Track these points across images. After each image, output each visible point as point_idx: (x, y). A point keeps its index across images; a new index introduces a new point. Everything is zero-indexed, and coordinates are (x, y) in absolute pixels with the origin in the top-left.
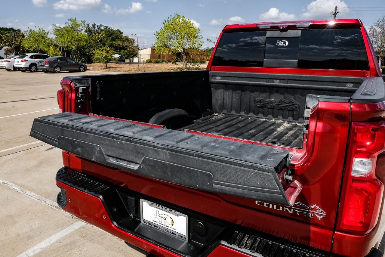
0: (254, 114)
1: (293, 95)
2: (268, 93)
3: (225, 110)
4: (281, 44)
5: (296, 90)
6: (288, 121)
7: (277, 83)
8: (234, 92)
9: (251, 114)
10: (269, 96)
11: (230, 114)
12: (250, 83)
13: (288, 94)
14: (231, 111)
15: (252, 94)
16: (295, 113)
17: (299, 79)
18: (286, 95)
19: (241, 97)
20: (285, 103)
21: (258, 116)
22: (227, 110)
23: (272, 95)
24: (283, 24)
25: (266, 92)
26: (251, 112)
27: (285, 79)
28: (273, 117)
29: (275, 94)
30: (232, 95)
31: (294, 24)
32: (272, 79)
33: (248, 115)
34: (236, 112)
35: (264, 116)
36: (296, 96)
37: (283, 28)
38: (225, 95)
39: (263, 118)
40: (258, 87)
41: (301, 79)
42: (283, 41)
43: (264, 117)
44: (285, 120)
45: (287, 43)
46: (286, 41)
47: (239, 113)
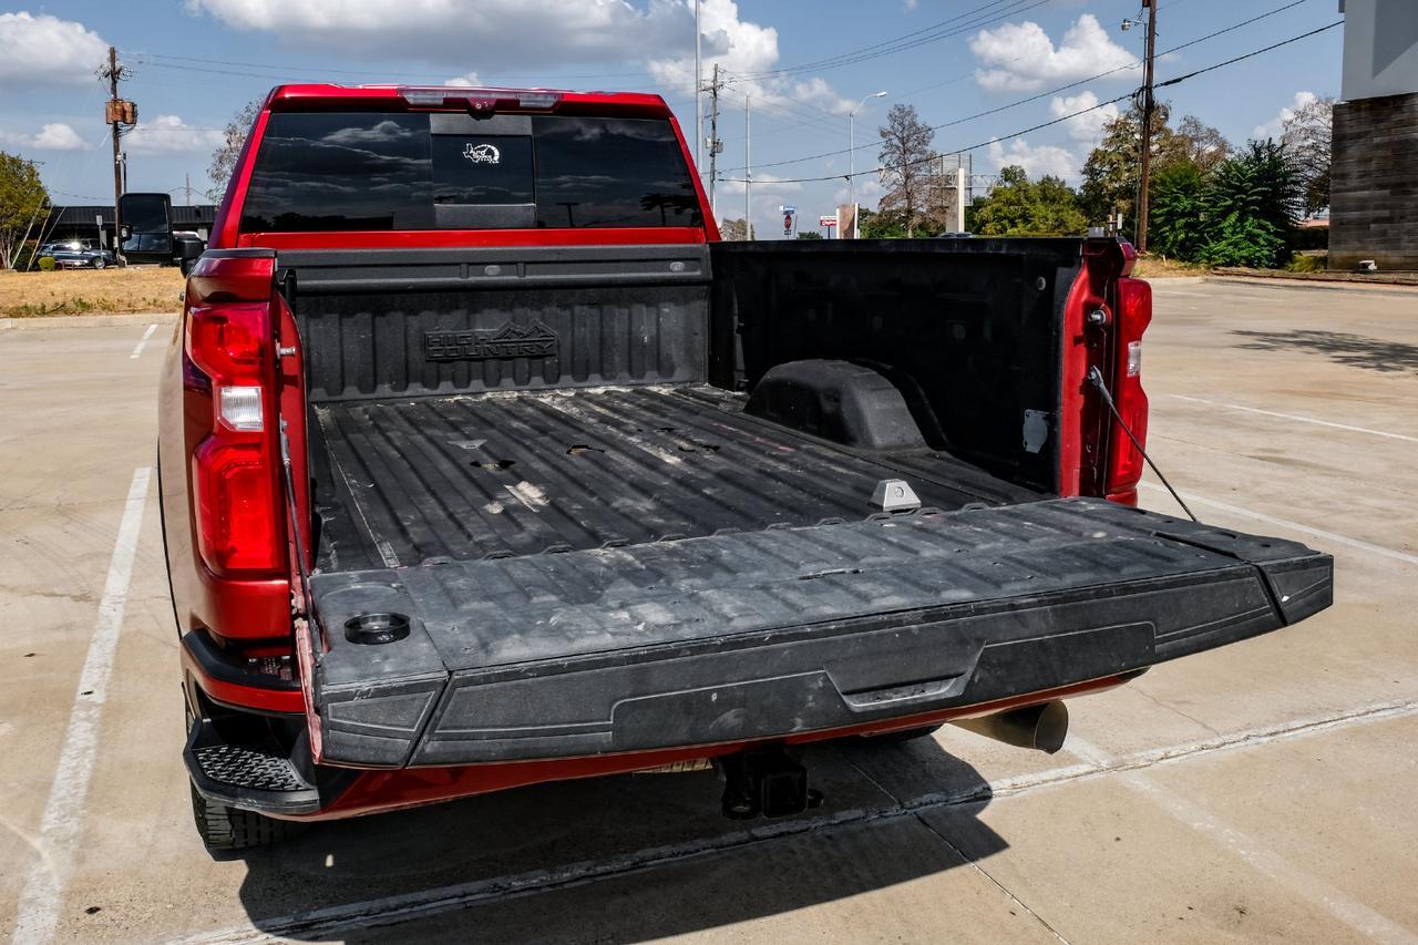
0: (425, 386)
1: (540, 309)
2: (465, 312)
3: (316, 387)
4: (478, 155)
5: (549, 291)
6: (532, 390)
7: (492, 274)
8: (348, 321)
9: (416, 389)
10: (468, 319)
11: (342, 401)
12: (410, 284)
13: (523, 306)
14: (342, 389)
15: (411, 319)
16: (547, 363)
17: (554, 258)
18: (519, 311)
19: (374, 336)
20: (518, 334)
21: (438, 392)
22: (325, 388)
23: (478, 315)
24: (482, 96)
25: (457, 308)
26: (415, 381)
27: (515, 263)
28: (487, 386)
29: (486, 312)
30: (341, 330)
31: (512, 97)
32: (479, 264)
33: (407, 393)
34: (362, 389)
35: (456, 387)
36: (546, 310)
37: (483, 107)
38: (312, 334)
39: (455, 395)
40: (434, 294)
41: (562, 258)
42: (483, 148)
43: (456, 391)
44: (522, 387)
45: (497, 153)
46: (493, 148)
47: (373, 389)
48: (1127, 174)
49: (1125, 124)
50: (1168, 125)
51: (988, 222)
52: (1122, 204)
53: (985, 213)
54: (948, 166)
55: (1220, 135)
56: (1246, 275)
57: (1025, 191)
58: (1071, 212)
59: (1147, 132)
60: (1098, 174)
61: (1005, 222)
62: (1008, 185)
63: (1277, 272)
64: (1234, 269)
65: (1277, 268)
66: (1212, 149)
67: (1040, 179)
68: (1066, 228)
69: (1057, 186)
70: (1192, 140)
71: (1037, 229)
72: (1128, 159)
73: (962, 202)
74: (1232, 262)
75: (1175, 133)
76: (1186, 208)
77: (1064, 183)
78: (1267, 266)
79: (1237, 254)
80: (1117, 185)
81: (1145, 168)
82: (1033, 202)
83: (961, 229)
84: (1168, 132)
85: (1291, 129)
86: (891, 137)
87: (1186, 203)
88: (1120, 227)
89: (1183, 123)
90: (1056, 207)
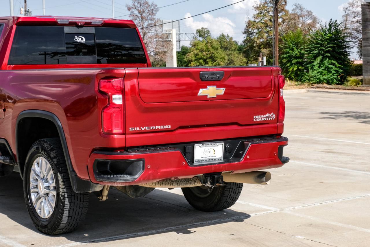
48: (266, 35)
49: (264, 7)
50: (287, 8)
51: (192, 61)
52: (265, 51)
53: (190, 56)
54: (166, 28)
55: (313, 14)
56: (326, 88)
57: (211, 43)
58: (236, 55)
59: (276, 11)
60: (251, 34)
61: (201, 61)
62: (201, 39)
63: (340, 87)
64: (321, 85)
65: (341, 84)
66: (309, 21)
67: (218, 36)
68: (234, 64)
69: (228, 40)
70: (299, 17)
71: (219, 65)
72: (267, 26)
73: (175, 49)
74: (320, 82)
75: (290, 12)
76: (297, 54)
77: (231, 38)
78: (336, 84)
79: (322, 78)
80: (261, 40)
81: (276, 31)
82: (216, 49)
83: (175, 65)
84: (287, 12)
85: (347, 12)
86: (133, 10)
87: (296, 52)
88: (265, 63)
89: (294, 7)
90: (228, 52)
